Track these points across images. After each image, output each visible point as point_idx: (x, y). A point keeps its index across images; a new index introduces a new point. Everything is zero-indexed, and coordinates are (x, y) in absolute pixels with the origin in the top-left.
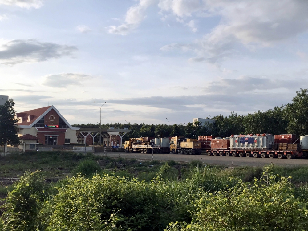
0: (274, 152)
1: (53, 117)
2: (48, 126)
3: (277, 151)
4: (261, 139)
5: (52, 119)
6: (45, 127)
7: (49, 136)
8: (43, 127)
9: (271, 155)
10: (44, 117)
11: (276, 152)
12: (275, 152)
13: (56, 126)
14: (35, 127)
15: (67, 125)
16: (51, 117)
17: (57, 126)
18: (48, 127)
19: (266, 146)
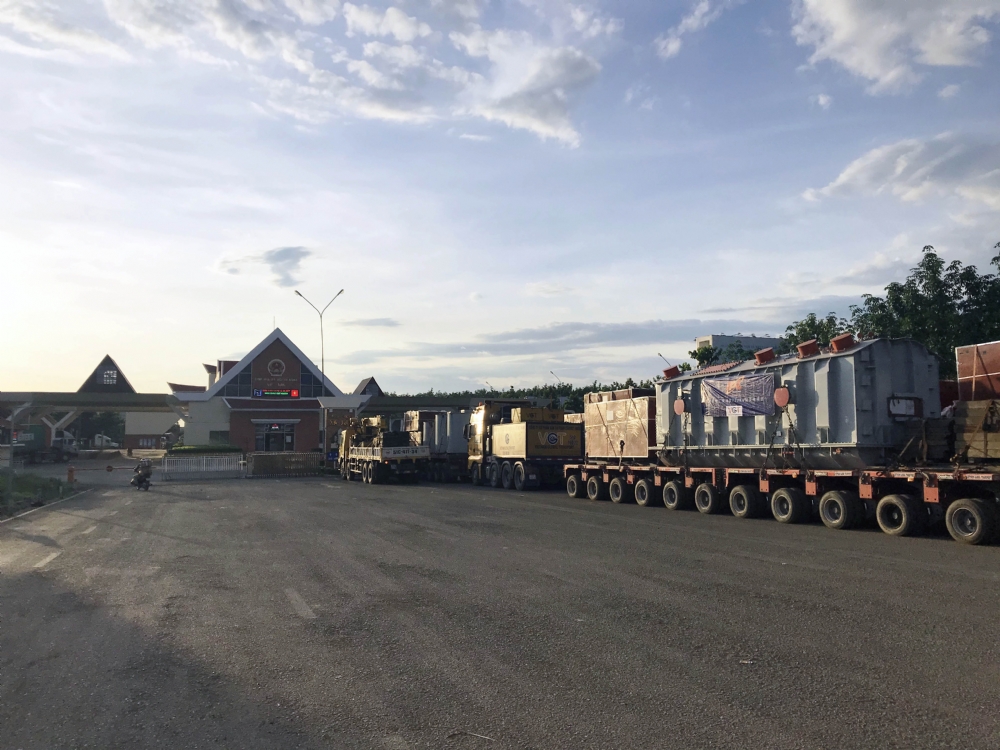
0: (910, 477)
1: (279, 364)
2: (263, 393)
3: (942, 476)
4: (820, 380)
5: (277, 370)
6: (254, 396)
7: (272, 425)
8: (249, 396)
9: (889, 509)
10: (249, 366)
11: (933, 481)
12: (919, 481)
13: (290, 393)
14: (224, 398)
15: (326, 388)
16: (274, 364)
17: (295, 393)
18: (264, 396)
19: (854, 434)
